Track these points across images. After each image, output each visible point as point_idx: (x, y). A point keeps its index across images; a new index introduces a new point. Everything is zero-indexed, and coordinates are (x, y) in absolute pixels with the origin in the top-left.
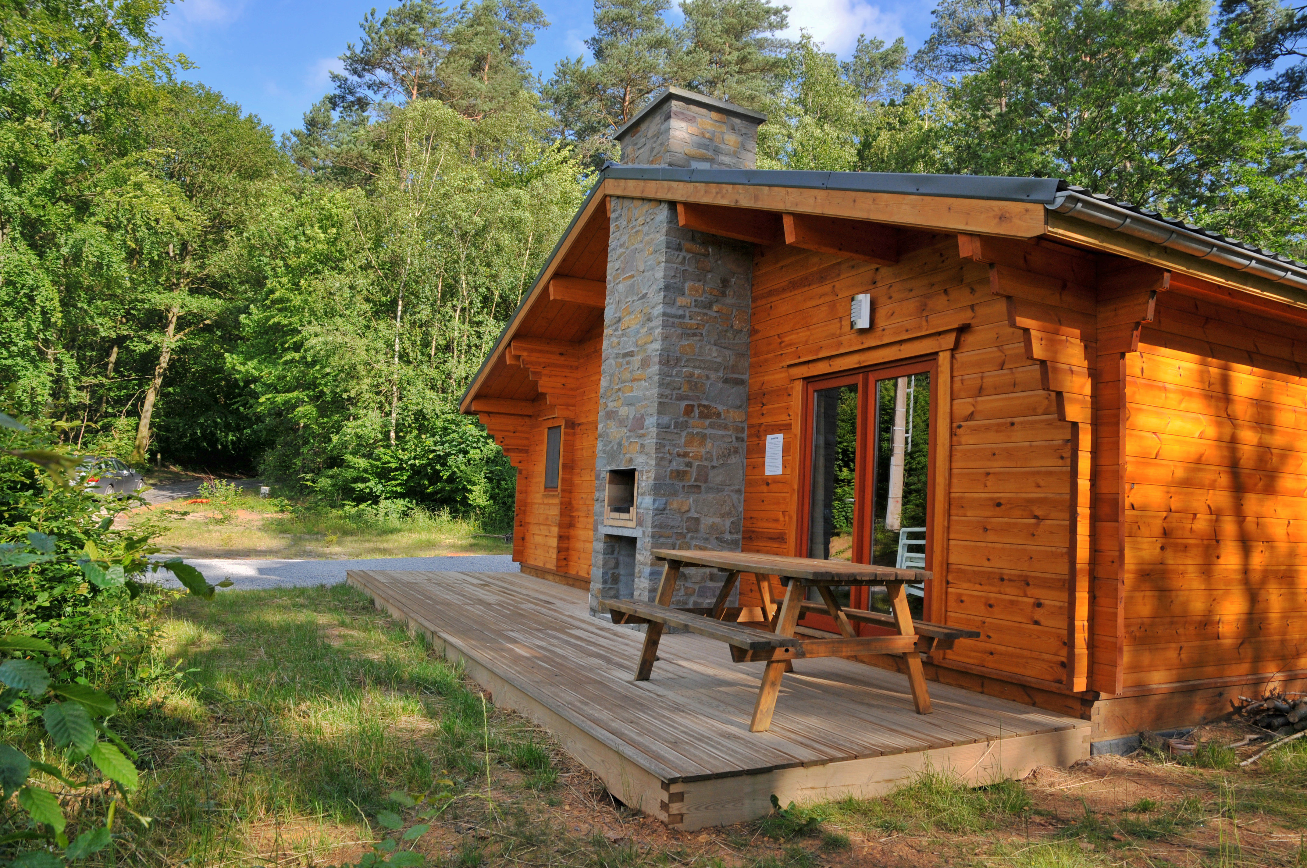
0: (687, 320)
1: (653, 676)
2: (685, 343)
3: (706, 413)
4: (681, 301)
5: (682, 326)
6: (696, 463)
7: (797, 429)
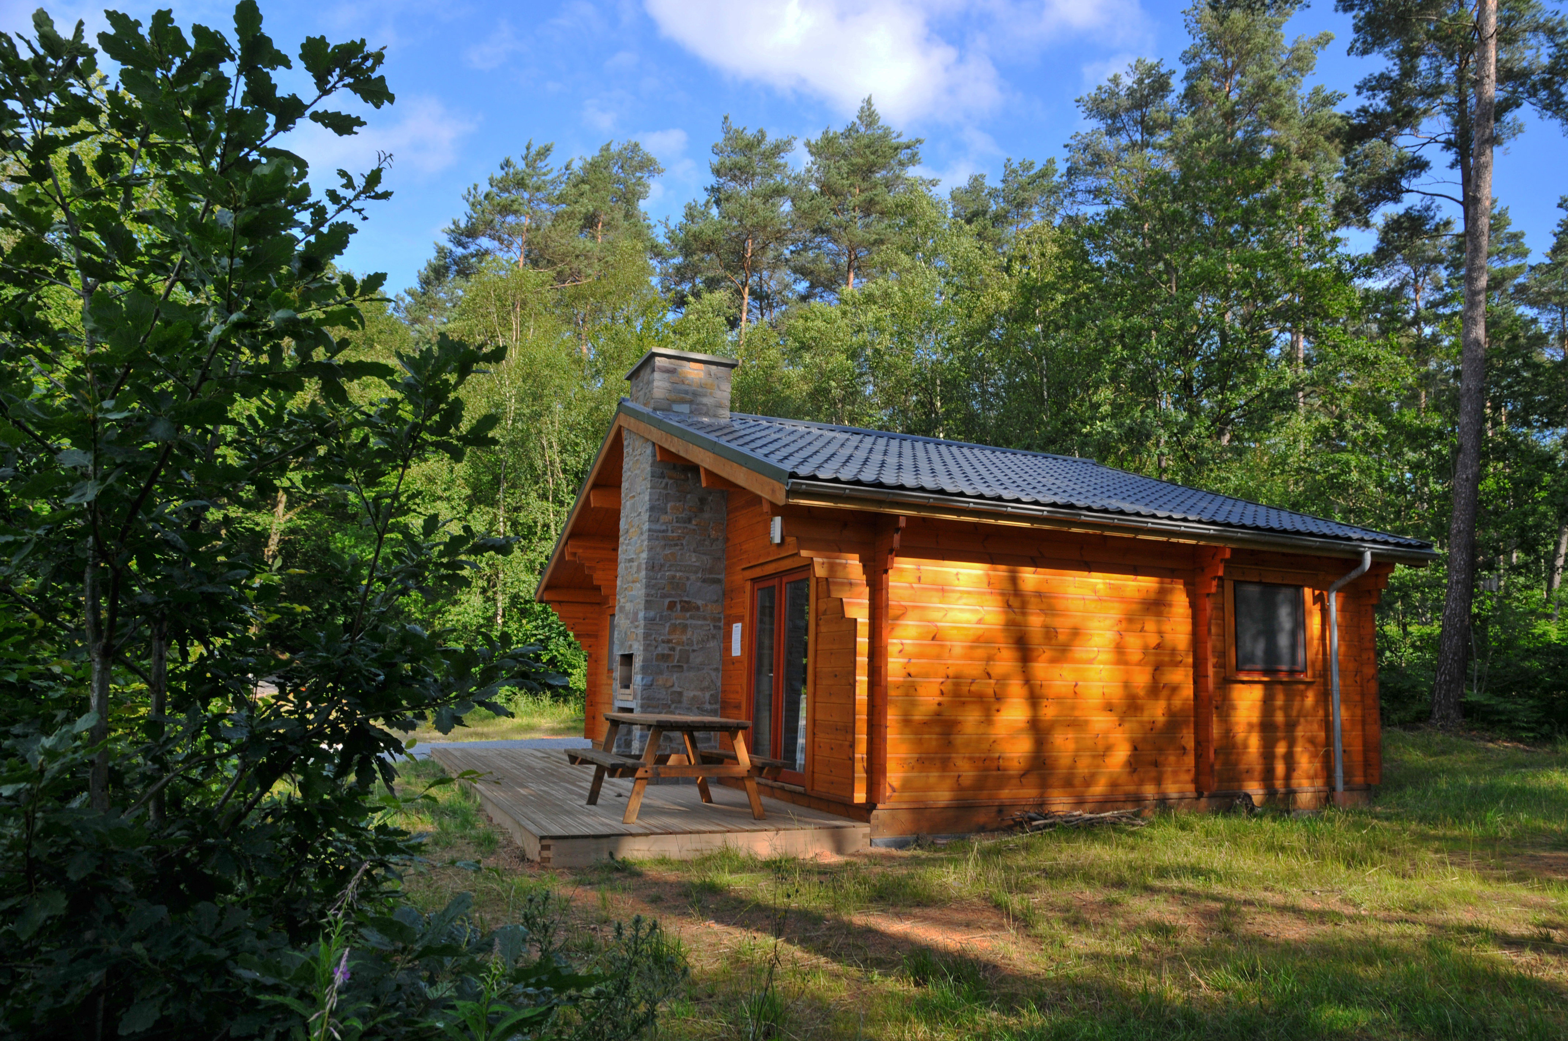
0: (670, 534)
1: (599, 801)
2: (667, 552)
3: (687, 607)
4: (664, 518)
5: (664, 538)
6: (678, 648)
7: (747, 619)
